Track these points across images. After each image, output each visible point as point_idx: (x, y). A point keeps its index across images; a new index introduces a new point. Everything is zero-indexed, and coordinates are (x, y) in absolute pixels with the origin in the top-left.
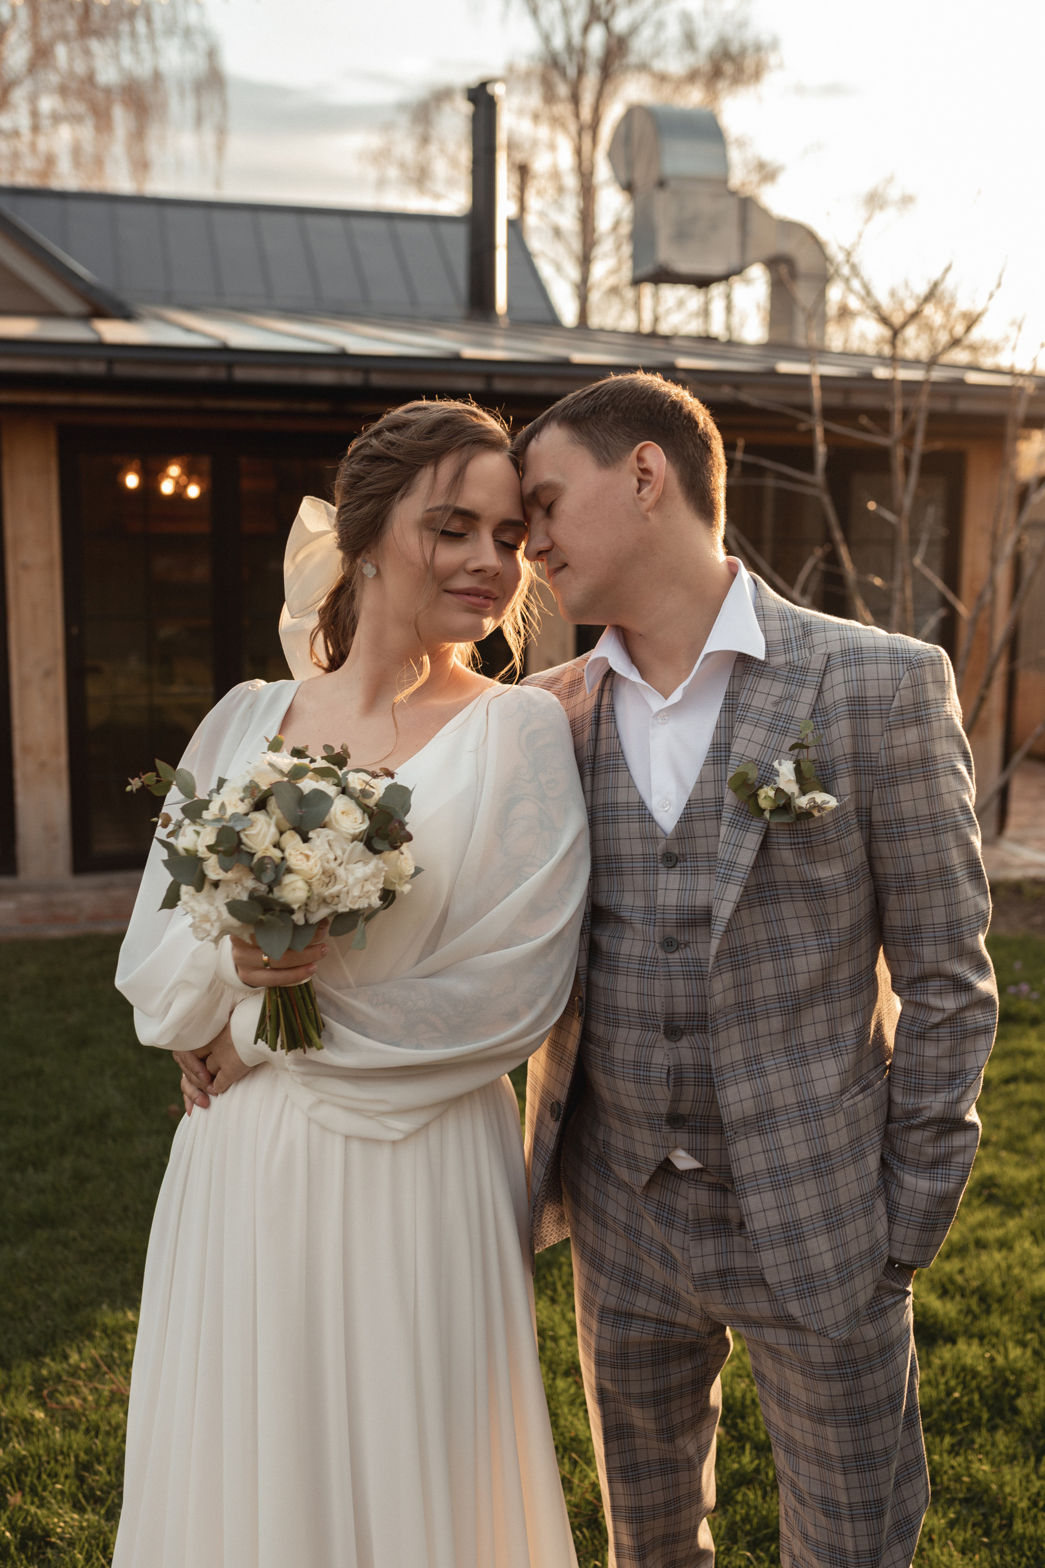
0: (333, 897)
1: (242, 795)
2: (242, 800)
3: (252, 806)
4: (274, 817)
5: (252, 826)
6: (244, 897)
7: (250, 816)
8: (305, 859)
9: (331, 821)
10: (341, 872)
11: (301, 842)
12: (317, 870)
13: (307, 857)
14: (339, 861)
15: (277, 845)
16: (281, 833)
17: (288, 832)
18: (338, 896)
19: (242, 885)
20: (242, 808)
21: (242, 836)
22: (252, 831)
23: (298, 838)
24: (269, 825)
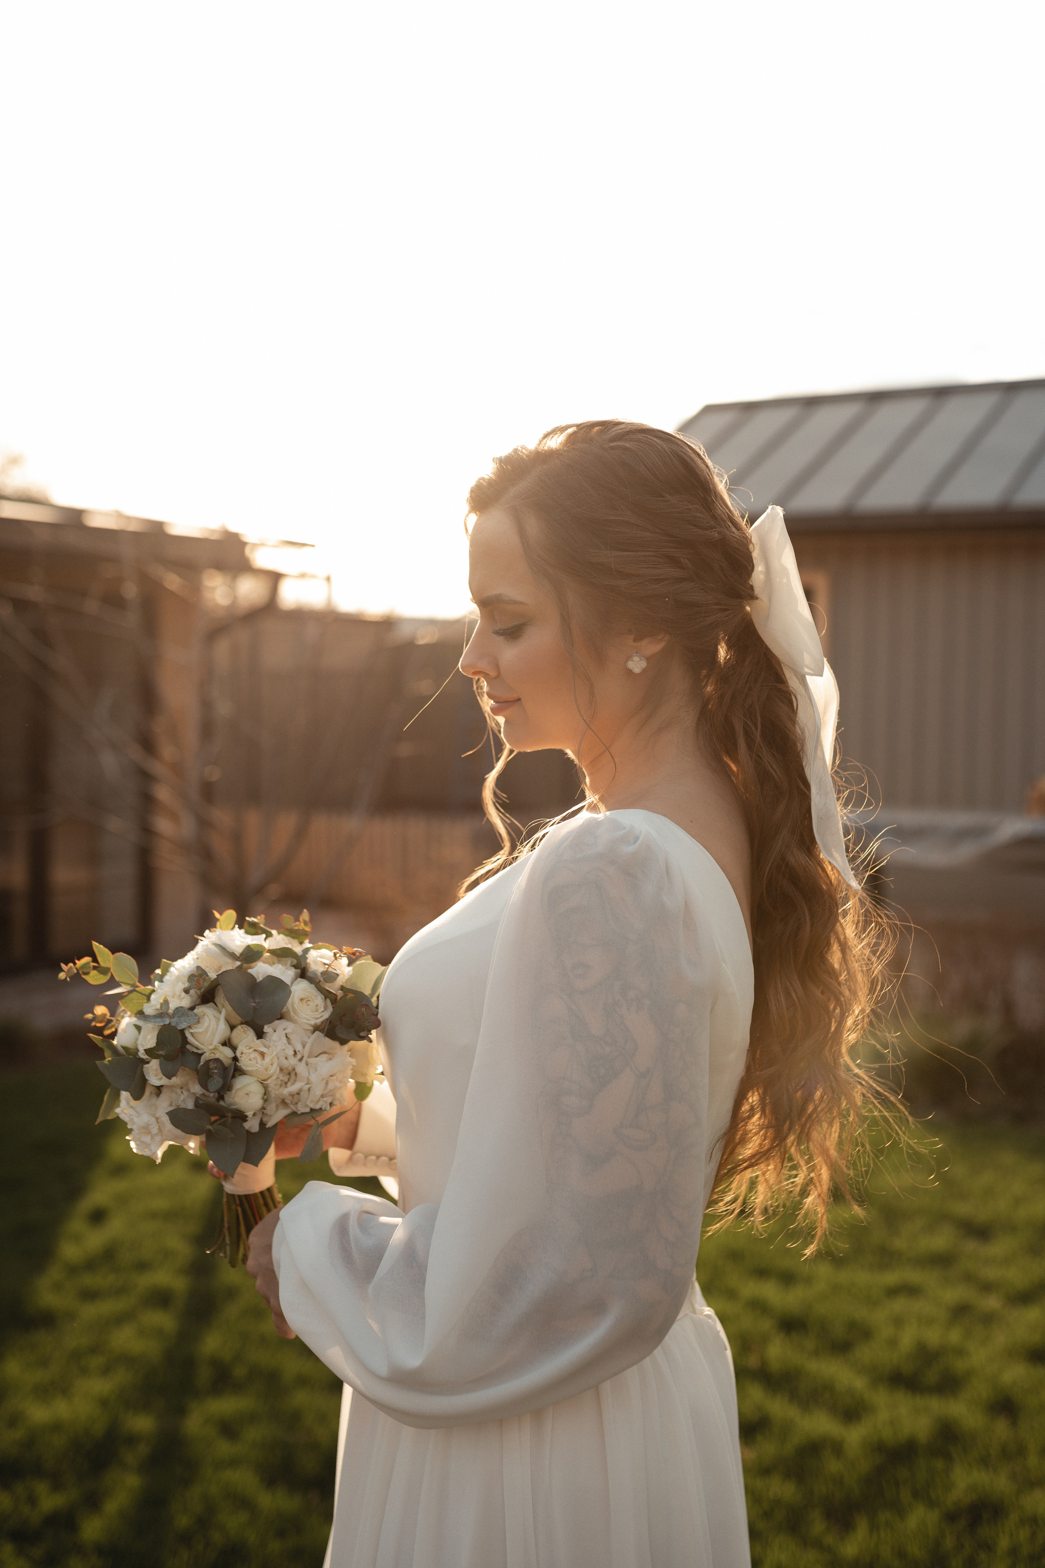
0: (293, 1097)
1: (187, 985)
2: (186, 991)
3: (199, 997)
4: (224, 1011)
5: (198, 1022)
6: (190, 1105)
7: (195, 1011)
8: (259, 1058)
9: (288, 1011)
10: (301, 1068)
11: (255, 1038)
12: (274, 1069)
13: (263, 1055)
14: (299, 1057)
15: (227, 1043)
16: (232, 1028)
17: (239, 1027)
18: (298, 1096)
19: (188, 1090)
20: (186, 1002)
21: (188, 1035)
22: (197, 1030)
23: (251, 1034)
24: (218, 1020)
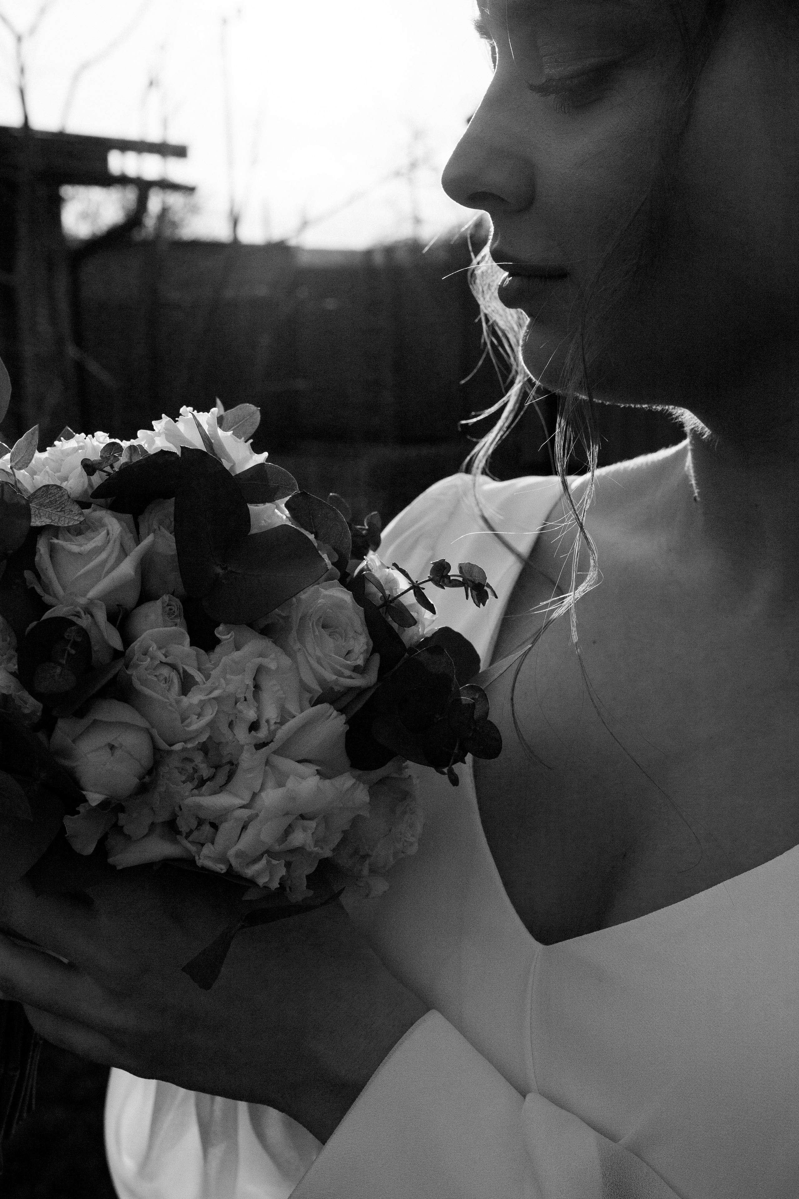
0: (201, 822)
4: (146, 543)
5: (78, 535)
8: (176, 685)
11: (187, 639)
12: (194, 731)
13: (187, 682)
17: (164, 600)
18: (215, 826)
21: (41, 547)
23: (183, 626)
24: (125, 553)
